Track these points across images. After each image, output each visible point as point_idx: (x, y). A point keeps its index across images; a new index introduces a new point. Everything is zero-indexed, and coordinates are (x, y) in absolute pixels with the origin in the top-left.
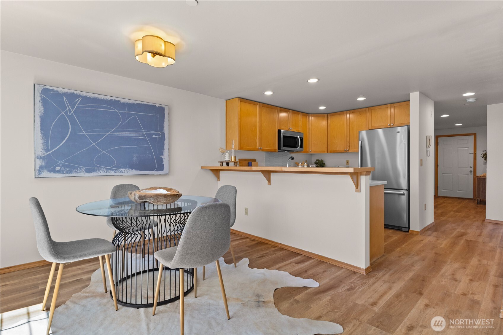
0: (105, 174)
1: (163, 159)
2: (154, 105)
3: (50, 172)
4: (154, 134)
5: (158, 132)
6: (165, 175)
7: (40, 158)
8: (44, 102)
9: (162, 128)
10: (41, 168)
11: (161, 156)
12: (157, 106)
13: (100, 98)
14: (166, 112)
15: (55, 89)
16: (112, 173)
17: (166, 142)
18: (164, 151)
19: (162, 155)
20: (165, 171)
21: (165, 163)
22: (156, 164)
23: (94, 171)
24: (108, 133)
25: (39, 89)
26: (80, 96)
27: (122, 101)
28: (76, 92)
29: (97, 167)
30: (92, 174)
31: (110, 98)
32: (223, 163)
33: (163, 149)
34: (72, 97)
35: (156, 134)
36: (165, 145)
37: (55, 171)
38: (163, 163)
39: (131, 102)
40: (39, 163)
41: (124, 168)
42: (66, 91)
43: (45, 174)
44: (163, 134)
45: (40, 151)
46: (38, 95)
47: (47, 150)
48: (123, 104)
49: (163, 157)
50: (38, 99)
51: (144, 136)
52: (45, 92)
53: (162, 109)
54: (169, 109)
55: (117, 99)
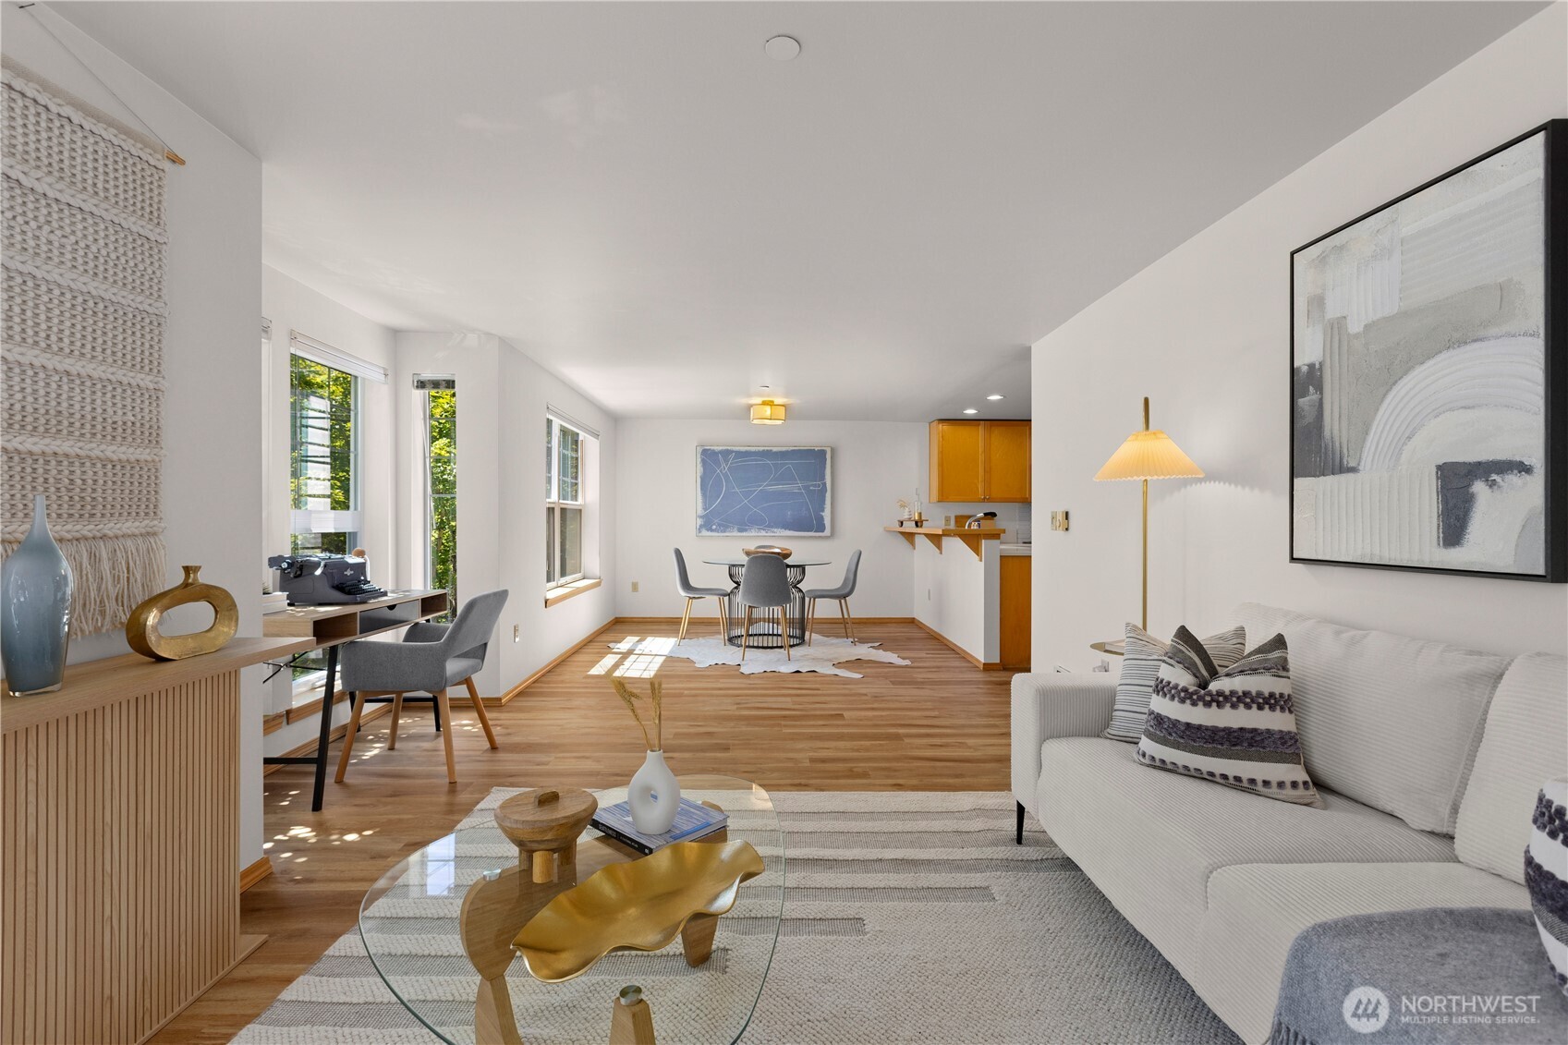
0: (757, 534)
1: (824, 517)
2: (813, 448)
3: (708, 530)
4: (812, 485)
5: (818, 483)
6: (827, 537)
7: (701, 517)
8: (704, 462)
9: (823, 477)
10: (701, 526)
11: (821, 513)
14: (828, 456)
15: (712, 448)
16: (763, 533)
17: (828, 495)
18: (825, 506)
19: (823, 511)
20: (827, 532)
21: (827, 522)
22: (814, 523)
23: (746, 530)
24: (759, 489)
25: (700, 450)
26: (732, 452)
27: (775, 449)
28: (729, 448)
29: (750, 526)
30: (744, 534)
31: (761, 449)
32: (902, 523)
33: (825, 504)
34: (726, 453)
35: (815, 486)
36: (826, 498)
37: (712, 530)
38: (824, 521)
39: (784, 449)
40: (700, 522)
41: (777, 527)
42: (721, 448)
43: (705, 533)
44: (825, 484)
45: (700, 511)
46: (699, 456)
47: (705, 509)
48: (776, 453)
49: (823, 514)
50: (699, 460)
51: (800, 489)
52: (705, 452)
53: (823, 453)
54: (833, 450)
55: (769, 448)
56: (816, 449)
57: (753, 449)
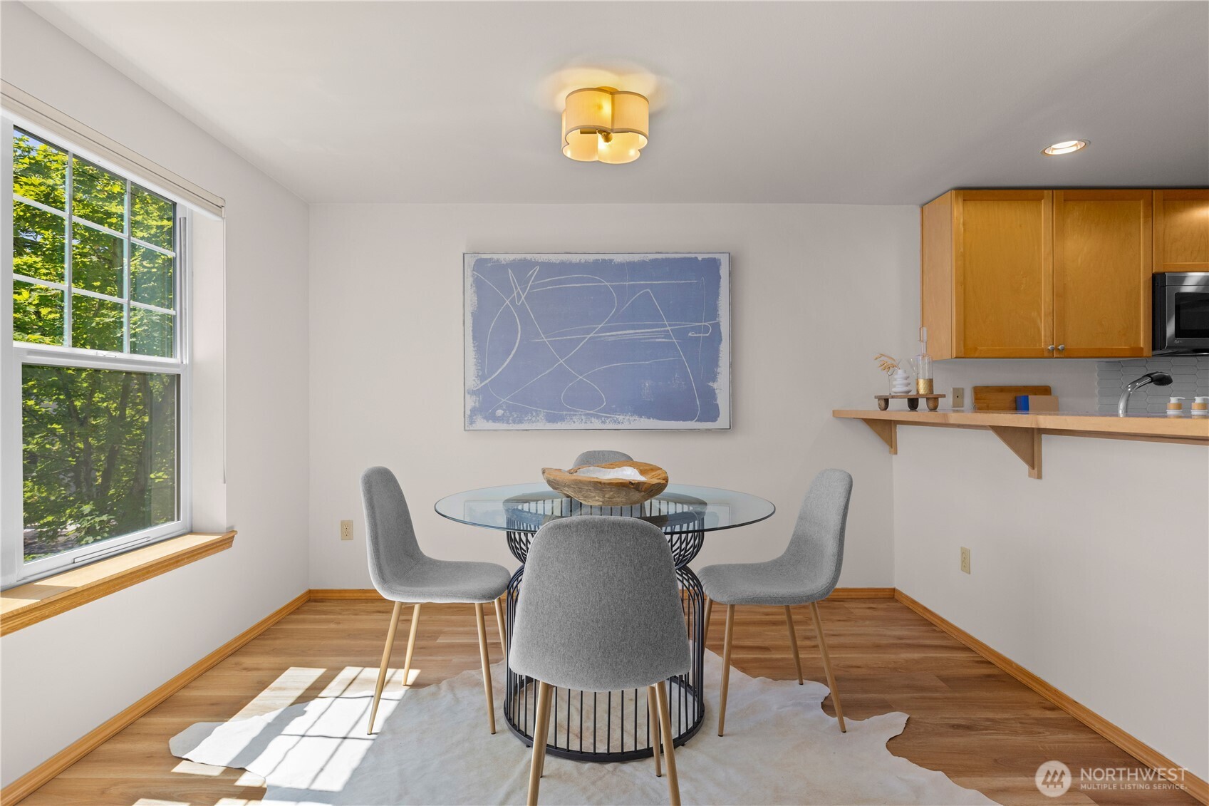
0: (583, 426)
1: (717, 391)
2: (693, 256)
3: (487, 419)
4: (693, 329)
5: (703, 324)
6: (722, 431)
7: (473, 393)
8: (479, 285)
9: (713, 312)
10: (474, 411)
11: (711, 384)
12: (700, 259)
13: (574, 261)
14: (724, 272)
15: (495, 257)
16: (597, 424)
17: (724, 347)
18: (719, 370)
19: (714, 379)
20: (723, 422)
21: (723, 401)
22: (698, 403)
23: (562, 419)
24: (589, 336)
25: (470, 261)
26: (537, 263)
27: (618, 258)
28: (528, 257)
29: (570, 410)
30: (559, 425)
31: (592, 258)
32: (887, 401)
33: (717, 366)
34: (522, 267)
35: (697, 329)
36: (721, 355)
37: (496, 419)
38: (716, 400)
39: (636, 258)
40: (471, 402)
41: (623, 412)
42: (511, 257)
43: (481, 423)
44: (717, 327)
45: (473, 382)
46: (469, 272)
47: (482, 378)
48: (621, 266)
49: (715, 385)
50: (469, 281)
51: (668, 337)
52: (480, 265)
53: (713, 265)
54: (732, 261)
55: (607, 257)
56: (700, 257)
57: (575, 258)
